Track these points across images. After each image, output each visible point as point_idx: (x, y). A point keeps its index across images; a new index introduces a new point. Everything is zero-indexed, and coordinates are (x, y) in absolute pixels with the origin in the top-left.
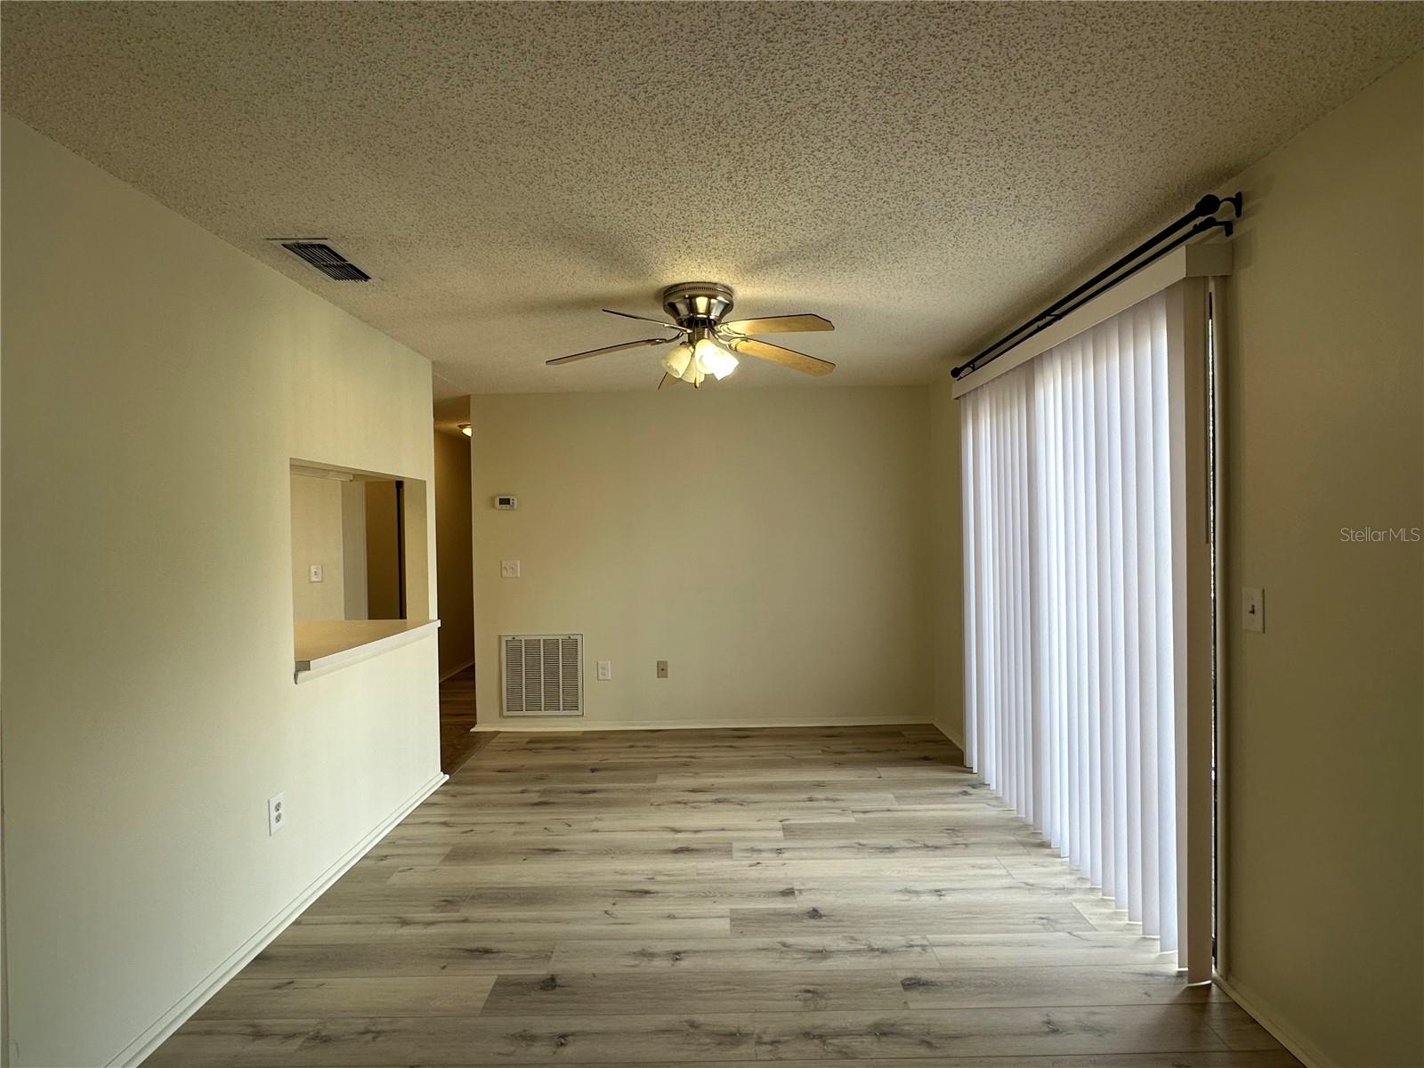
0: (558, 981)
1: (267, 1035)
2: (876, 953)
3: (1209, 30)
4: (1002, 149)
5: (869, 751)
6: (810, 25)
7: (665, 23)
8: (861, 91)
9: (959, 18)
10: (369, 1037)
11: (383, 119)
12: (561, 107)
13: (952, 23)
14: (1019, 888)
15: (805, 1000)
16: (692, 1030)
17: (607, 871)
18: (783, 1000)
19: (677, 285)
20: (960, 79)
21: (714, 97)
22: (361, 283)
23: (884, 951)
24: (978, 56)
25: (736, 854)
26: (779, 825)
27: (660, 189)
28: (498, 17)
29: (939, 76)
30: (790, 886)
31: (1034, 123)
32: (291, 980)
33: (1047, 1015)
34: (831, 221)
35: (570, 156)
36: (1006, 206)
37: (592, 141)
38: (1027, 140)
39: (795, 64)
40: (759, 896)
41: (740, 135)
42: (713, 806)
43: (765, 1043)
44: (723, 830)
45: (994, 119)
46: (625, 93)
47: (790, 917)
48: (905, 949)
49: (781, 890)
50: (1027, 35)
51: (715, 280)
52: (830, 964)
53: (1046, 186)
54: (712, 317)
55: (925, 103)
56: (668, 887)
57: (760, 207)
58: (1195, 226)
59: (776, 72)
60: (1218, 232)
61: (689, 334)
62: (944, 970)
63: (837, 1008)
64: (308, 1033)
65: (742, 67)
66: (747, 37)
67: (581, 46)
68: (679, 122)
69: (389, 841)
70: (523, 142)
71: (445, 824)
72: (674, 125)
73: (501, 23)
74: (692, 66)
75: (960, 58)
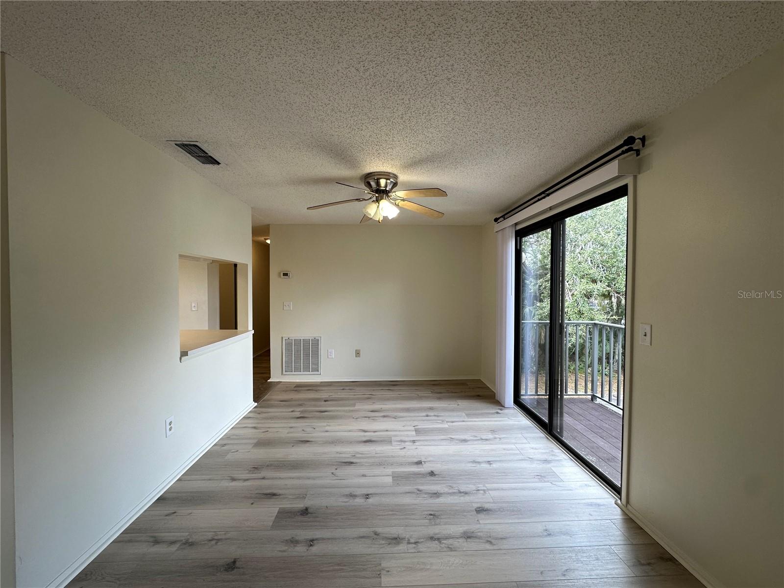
0: (309, 510)
1: (161, 542)
2: (462, 494)
3: (650, 46)
4: (537, 108)
5: (452, 392)
6: (452, 31)
7: (377, 25)
8: (473, 72)
9: (529, 32)
10: (213, 542)
11: (226, 75)
12: (320, 73)
13: (525, 35)
14: (526, 460)
15: (430, 519)
16: (376, 536)
17: (332, 452)
18: (420, 519)
19: (371, 173)
20: (523, 68)
21: (399, 71)
22: (216, 166)
23: (466, 493)
24: (535, 55)
25: (394, 443)
26: (413, 428)
27: (367, 122)
28: (288, 16)
29: (513, 65)
30: (420, 460)
31: (555, 94)
32: (174, 511)
33: (545, 526)
34: (449, 143)
35: (322, 101)
36: (533, 138)
37: (335, 93)
38: (549, 104)
39: (442, 54)
40: (405, 465)
41: (409, 94)
42: (382, 419)
43: (412, 543)
44: (387, 431)
45: (536, 91)
46: (353, 66)
47: (421, 476)
48: (475, 492)
49: (416, 461)
50: (561, 44)
51: (389, 171)
52: (441, 500)
53: (553, 128)
54: (387, 189)
55: (503, 81)
56: (362, 460)
57: (416, 134)
58: (623, 151)
59: (432, 58)
60: (632, 154)
61: (376, 197)
62: (494, 502)
63: (446, 524)
64: (182, 541)
65: (414, 54)
66: (419, 37)
67: (332, 37)
68: (380, 85)
69: (227, 437)
70: (299, 93)
71: (255, 428)
72: (377, 87)
73: (289, 20)
74: (389, 53)
75: (525, 55)
